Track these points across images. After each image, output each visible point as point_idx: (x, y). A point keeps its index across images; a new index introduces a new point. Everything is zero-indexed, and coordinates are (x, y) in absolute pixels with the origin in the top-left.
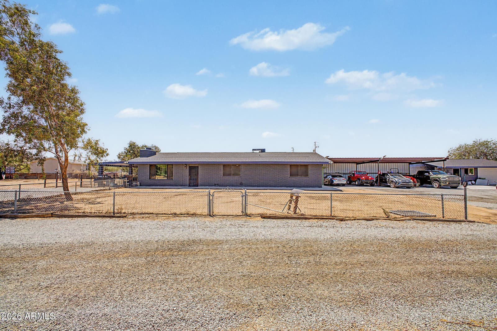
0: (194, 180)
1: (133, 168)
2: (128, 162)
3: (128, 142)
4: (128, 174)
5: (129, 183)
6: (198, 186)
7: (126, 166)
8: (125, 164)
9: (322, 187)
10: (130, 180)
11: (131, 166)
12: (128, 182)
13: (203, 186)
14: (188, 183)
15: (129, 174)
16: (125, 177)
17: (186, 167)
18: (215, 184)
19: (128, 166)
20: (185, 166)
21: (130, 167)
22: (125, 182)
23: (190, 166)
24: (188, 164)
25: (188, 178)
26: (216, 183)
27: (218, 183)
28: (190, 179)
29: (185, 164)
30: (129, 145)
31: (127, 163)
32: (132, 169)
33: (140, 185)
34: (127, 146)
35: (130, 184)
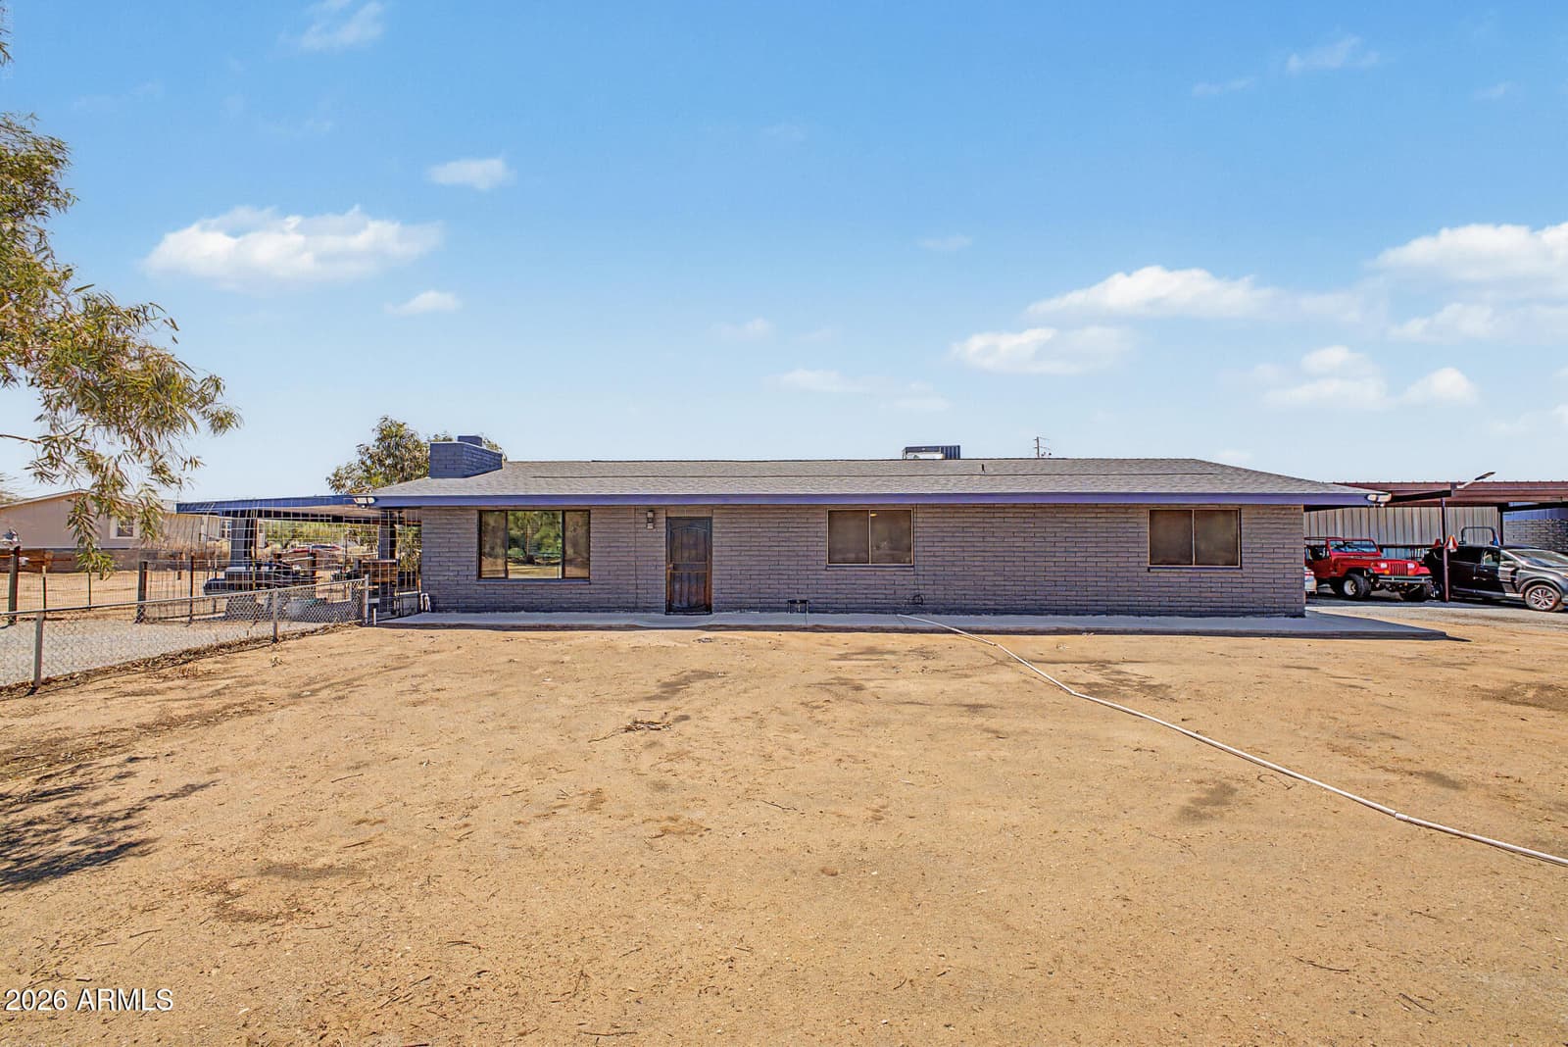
0: (693, 582)
1: (397, 526)
2: (376, 499)
3: (376, 424)
4: (375, 554)
5: (377, 600)
6: (708, 609)
7: (367, 521)
8: (359, 505)
9: (1304, 616)
10: (383, 583)
11: (390, 516)
12: (374, 594)
13: (736, 609)
14: (662, 599)
15: (382, 556)
16: (360, 569)
17: (652, 521)
18: (791, 602)
19: (376, 522)
20: (650, 515)
21: (385, 523)
22: (362, 592)
23: (669, 515)
24: (661, 507)
25: (662, 572)
26: (798, 598)
27: (804, 597)
28: (673, 579)
29: (648, 508)
30: (377, 435)
31: (371, 501)
32: (393, 534)
33: (434, 609)
34: (371, 440)
35: (383, 603)
